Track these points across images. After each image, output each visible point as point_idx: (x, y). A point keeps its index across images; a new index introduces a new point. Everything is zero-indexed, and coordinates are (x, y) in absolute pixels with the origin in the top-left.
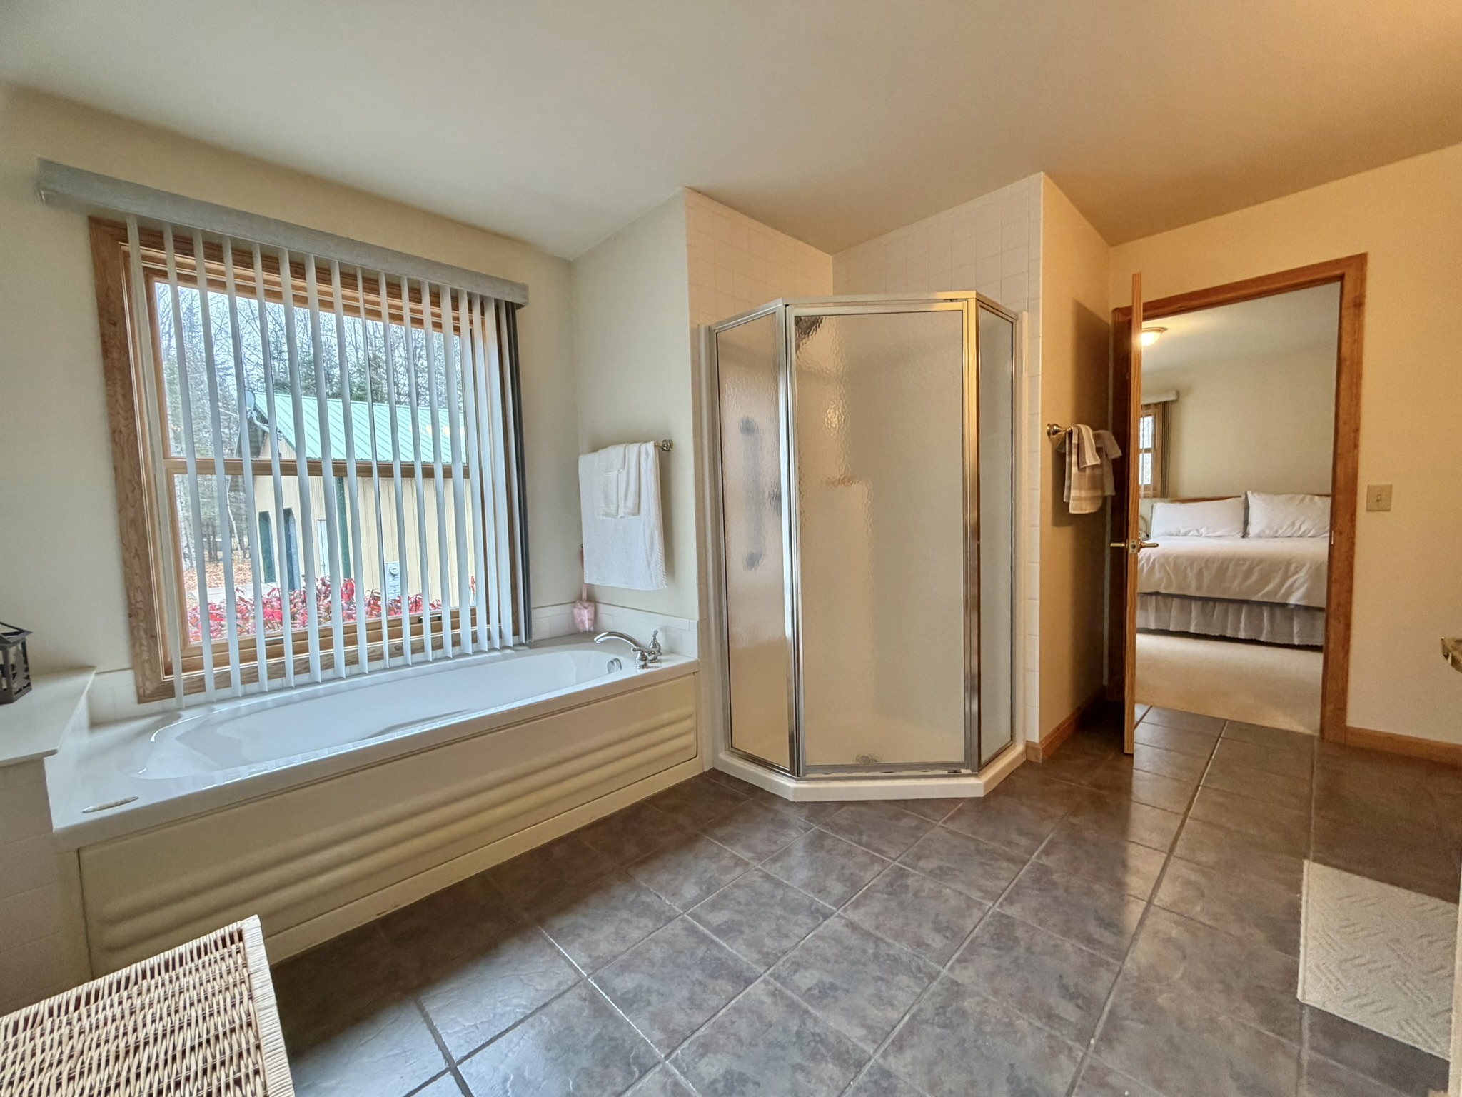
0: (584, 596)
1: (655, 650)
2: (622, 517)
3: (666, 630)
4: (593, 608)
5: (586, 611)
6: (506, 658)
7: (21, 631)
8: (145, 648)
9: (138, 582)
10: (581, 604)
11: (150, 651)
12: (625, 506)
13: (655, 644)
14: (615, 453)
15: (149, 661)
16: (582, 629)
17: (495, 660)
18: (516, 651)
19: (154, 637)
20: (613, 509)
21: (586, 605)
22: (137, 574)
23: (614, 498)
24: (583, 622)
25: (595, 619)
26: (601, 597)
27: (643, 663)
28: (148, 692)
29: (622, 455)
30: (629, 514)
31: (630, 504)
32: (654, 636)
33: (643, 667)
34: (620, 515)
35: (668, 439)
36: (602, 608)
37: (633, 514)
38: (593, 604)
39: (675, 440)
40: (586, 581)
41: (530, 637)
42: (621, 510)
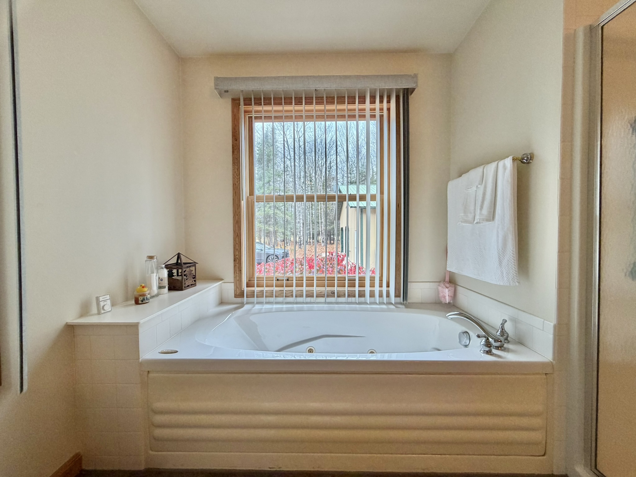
0: (447, 279)
1: (502, 339)
2: (477, 223)
3: (515, 321)
4: (453, 289)
5: (447, 290)
6: (389, 310)
7: (195, 262)
8: (238, 275)
9: (237, 247)
10: (444, 284)
11: (239, 276)
12: (480, 214)
13: (503, 332)
14: (475, 174)
15: (239, 280)
16: (443, 301)
17: (382, 310)
18: (396, 307)
19: (241, 271)
20: (470, 217)
21: (448, 285)
22: (237, 244)
23: (472, 208)
24: (445, 297)
25: (455, 295)
26: (460, 281)
27: (487, 349)
28: (237, 294)
29: (481, 174)
30: (483, 220)
31: (485, 212)
32: (503, 325)
33: (489, 352)
34: (475, 222)
35: (529, 152)
36: (460, 289)
37: (488, 220)
38: (453, 285)
39: (536, 153)
40: (448, 269)
41: (406, 300)
42: (477, 217)
